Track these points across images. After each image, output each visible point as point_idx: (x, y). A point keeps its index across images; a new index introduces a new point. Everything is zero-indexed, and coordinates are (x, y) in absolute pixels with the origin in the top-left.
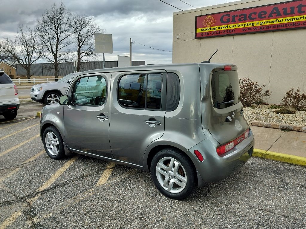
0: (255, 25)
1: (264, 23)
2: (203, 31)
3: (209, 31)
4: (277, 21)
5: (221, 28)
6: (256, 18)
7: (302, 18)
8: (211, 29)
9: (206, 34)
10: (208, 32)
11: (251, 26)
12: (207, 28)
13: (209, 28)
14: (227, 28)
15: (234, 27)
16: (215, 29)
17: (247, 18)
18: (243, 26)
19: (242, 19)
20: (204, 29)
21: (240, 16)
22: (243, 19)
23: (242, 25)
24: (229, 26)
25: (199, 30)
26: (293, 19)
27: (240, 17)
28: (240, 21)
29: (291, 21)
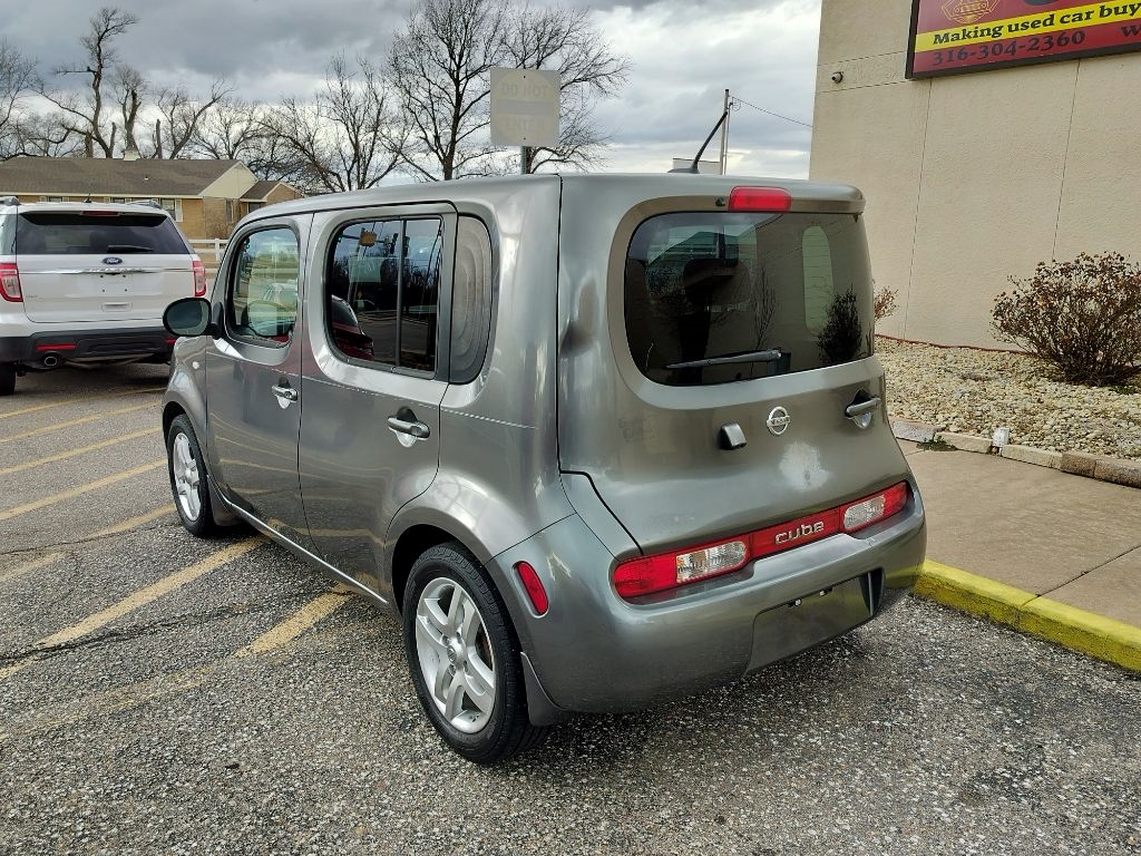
2: (944, 45)
3: (967, 42)
5: (1023, 25)
8: (976, 36)
9: (955, 54)
10: (963, 47)
12: (959, 30)
13: (969, 28)
14: (1051, 24)
15: (1080, 19)
16: (996, 32)
18: (1125, 12)
20: (946, 35)
23: (1121, 10)
24: (1058, 14)
25: (925, 42)
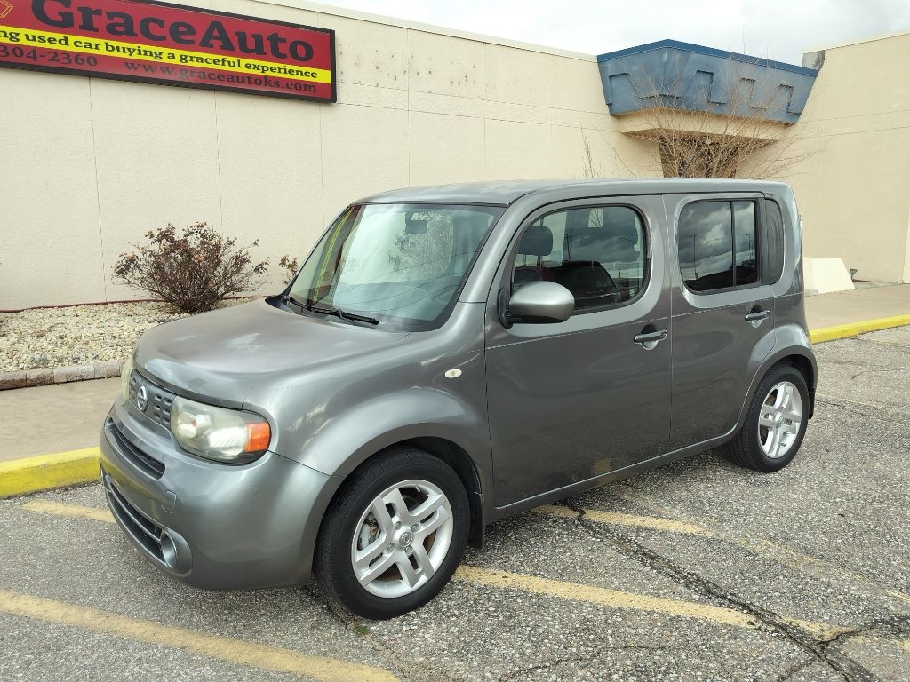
0: (165, 60)
1: (192, 60)
4: (226, 63)
5: (39, 38)
6: (164, 38)
7: (283, 71)
11: (152, 59)
15: (91, 47)
16: (14, 36)
17: (137, 29)
18: (124, 51)
19: (117, 28)
21: (111, 15)
22: (122, 29)
23: (121, 50)
24: (72, 38)
26: (263, 67)
27: (111, 22)
28: (112, 32)
29: (259, 72)
